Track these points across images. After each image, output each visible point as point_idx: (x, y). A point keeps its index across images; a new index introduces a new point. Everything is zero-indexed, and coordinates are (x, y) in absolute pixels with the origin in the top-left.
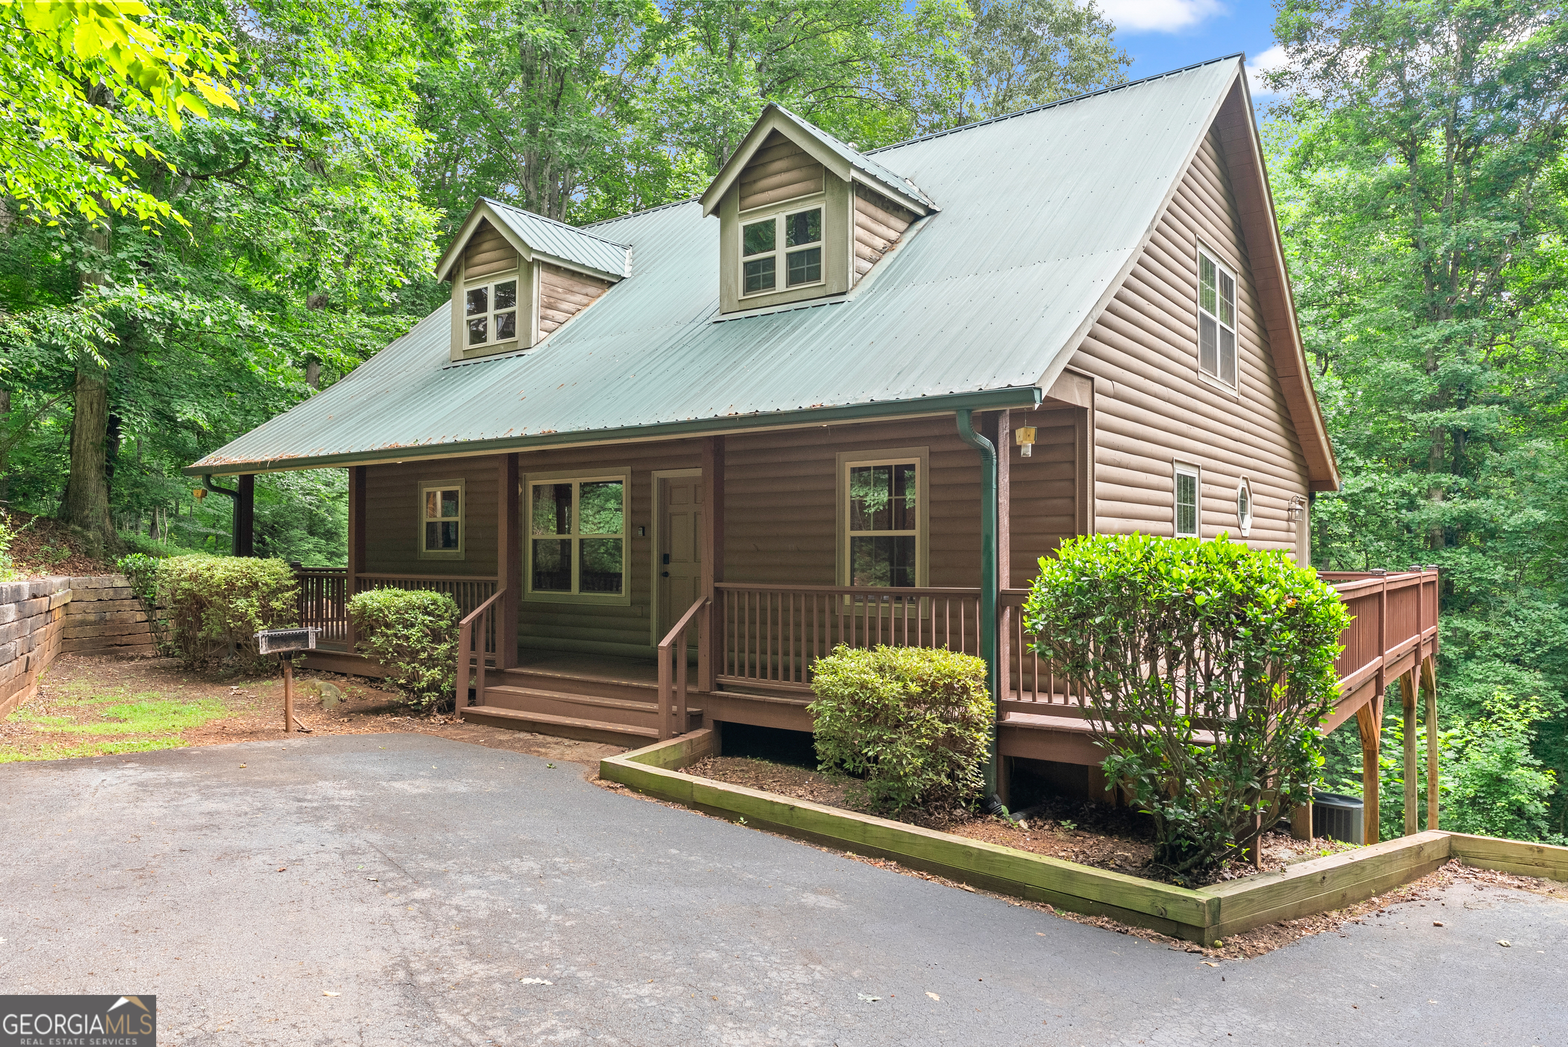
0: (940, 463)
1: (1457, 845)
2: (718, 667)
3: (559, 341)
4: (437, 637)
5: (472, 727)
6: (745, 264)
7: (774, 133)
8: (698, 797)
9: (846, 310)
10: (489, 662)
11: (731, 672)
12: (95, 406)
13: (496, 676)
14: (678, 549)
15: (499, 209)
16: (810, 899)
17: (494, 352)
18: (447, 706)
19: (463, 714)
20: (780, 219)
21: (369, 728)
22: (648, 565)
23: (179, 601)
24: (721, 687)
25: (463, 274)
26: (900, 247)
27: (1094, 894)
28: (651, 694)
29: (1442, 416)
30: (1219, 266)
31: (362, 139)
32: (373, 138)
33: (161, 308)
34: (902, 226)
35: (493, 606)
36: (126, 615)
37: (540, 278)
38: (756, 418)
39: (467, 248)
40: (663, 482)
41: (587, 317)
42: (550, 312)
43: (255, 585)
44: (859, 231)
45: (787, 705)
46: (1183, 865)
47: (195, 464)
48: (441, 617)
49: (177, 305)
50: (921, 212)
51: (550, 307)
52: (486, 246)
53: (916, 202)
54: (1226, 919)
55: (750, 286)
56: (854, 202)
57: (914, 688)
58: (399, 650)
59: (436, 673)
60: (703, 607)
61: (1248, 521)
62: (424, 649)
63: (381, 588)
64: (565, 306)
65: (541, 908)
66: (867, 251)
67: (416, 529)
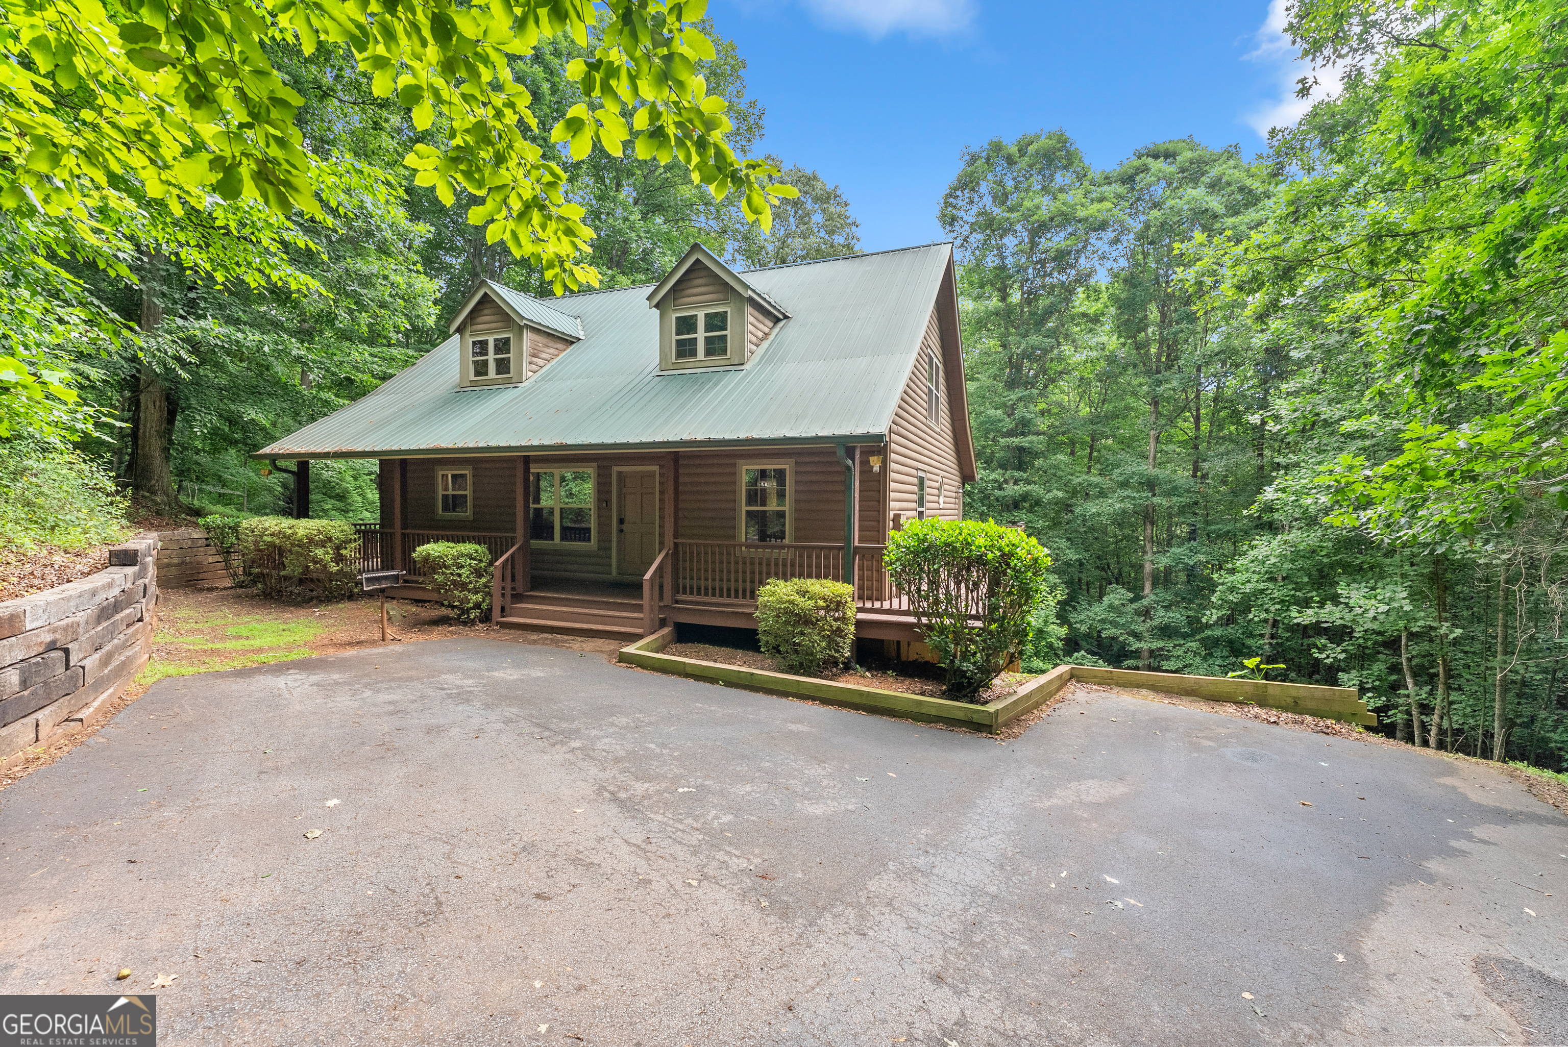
0: (802, 469)
1: (1075, 672)
2: (676, 589)
3: (543, 379)
4: (479, 573)
5: (507, 631)
6: (677, 341)
7: (698, 261)
8: (689, 670)
9: (746, 376)
10: (513, 589)
11: (685, 593)
12: (158, 403)
13: (518, 597)
14: (629, 516)
15: (496, 287)
16: (793, 727)
17: (493, 382)
18: (486, 618)
19: (498, 623)
20: (701, 315)
21: (436, 635)
22: (610, 526)
23: (260, 550)
24: (677, 602)
25: (469, 329)
26: (771, 337)
27: (933, 712)
28: (639, 608)
29: (1016, 441)
30: (935, 360)
31: (383, 226)
32: (391, 226)
33: (229, 337)
34: (771, 324)
35: (512, 556)
36: (201, 559)
37: (527, 336)
38: (709, 442)
39: (472, 312)
40: (620, 474)
41: (560, 363)
42: (535, 360)
43: (330, 539)
44: (750, 327)
45: (737, 613)
46: (964, 693)
47: (261, 452)
48: (481, 561)
49: (240, 335)
50: (781, 317)
51: (534, 356)
52: (486, 312)
53: (779, 311)
54: (1001, 720)
55: (680, 354)
56: (749, 310)
57: (821, 603)
58: (454, 582)
59: (479, 597)
60: (667, 554)
61: (942, 500)
62: (471, 582)
63: (436, 541)
64: (543, 355)
65: (652, 746)
66: (754, 339)
67: (434, 498)
